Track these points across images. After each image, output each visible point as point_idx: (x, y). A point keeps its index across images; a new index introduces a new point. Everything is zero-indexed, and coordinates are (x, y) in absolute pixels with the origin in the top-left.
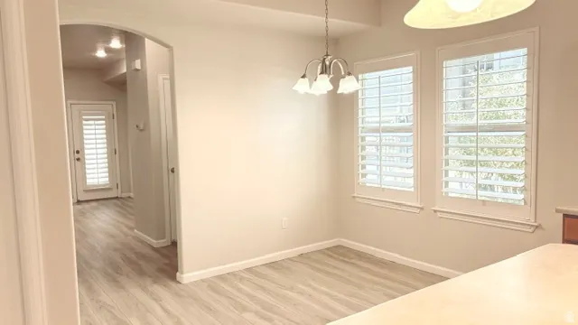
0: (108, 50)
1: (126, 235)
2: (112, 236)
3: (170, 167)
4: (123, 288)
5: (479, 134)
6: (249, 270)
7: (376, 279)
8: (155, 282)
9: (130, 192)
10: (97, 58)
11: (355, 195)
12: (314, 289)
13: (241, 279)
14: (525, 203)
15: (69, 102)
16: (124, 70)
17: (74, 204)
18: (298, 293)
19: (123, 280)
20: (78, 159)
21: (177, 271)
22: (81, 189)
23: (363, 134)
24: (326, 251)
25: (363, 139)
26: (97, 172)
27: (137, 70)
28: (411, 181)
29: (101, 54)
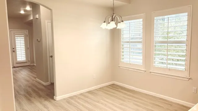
0: (25, 11)
1: (33, 80)
2: (28, 81)
3: (50, 56)
4: (33, 103)
5: (168, 44)
6: (81, 94)
7: (129, 97)
8: (45, 100)
9: (34, 63)
10: (21, 14)
11: (120, 66)
12: (107, 102)
13: (79, 98)
14: (186, 70)
15: (10, 30)
16: (32, 18)
17: (12, 68)
18: (101, 104)
19: (32, 99)
20: (14, 51)
21: (54, 95)
22: (15, 62)
23: (123, 44)
24: (109, 86)
25: (123, 45)
26: (21, 56)
27: (37, 18)
28: (141, 61)
29: (22, 12)
